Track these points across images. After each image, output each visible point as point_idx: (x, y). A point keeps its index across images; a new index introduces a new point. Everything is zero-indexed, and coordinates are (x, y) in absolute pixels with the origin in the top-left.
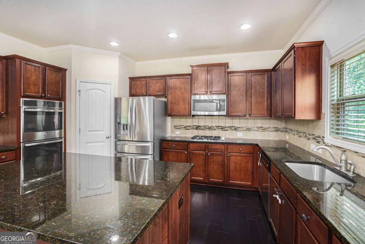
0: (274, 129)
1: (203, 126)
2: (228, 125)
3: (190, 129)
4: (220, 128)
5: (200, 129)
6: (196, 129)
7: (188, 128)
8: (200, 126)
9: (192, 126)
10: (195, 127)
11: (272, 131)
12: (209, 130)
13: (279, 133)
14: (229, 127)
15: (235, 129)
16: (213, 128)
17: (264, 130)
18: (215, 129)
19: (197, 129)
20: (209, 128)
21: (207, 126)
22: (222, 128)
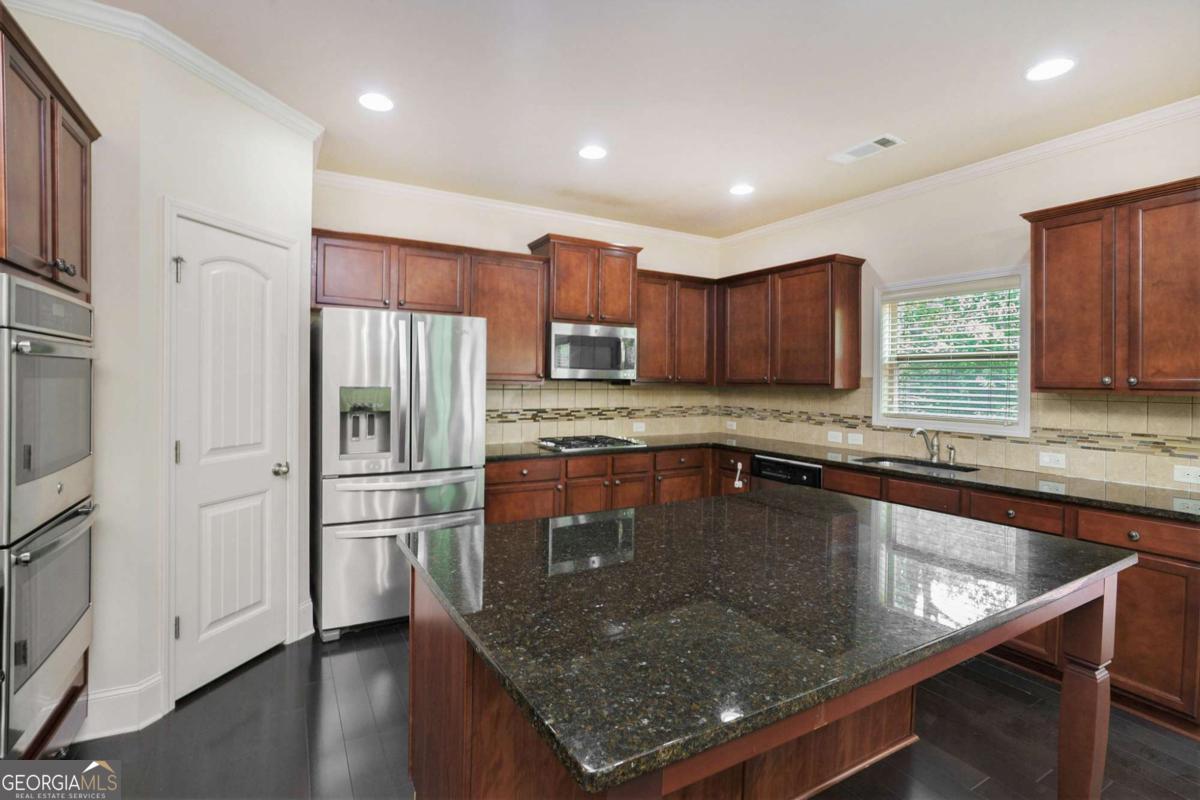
0: (700, 411)
1: (553, 410)
2: (613, 405)
3: (514, 421)
4: (596, 412)
5: (543, 419)
6: (534, 418)
7: (511, 417)
8: (544, 411)
9: (522, 412)
10: (529, 414)
11: (698, 415)
12: (569, 420)
13: (709, 417)
14: (616, 410)
15: (629, 413)
16: (577, 414)
17: (684, 412)
18: (583, 417)
19: (535, 420)
20: (568, 415)
21: (563, 410)
22: (600, 414)
